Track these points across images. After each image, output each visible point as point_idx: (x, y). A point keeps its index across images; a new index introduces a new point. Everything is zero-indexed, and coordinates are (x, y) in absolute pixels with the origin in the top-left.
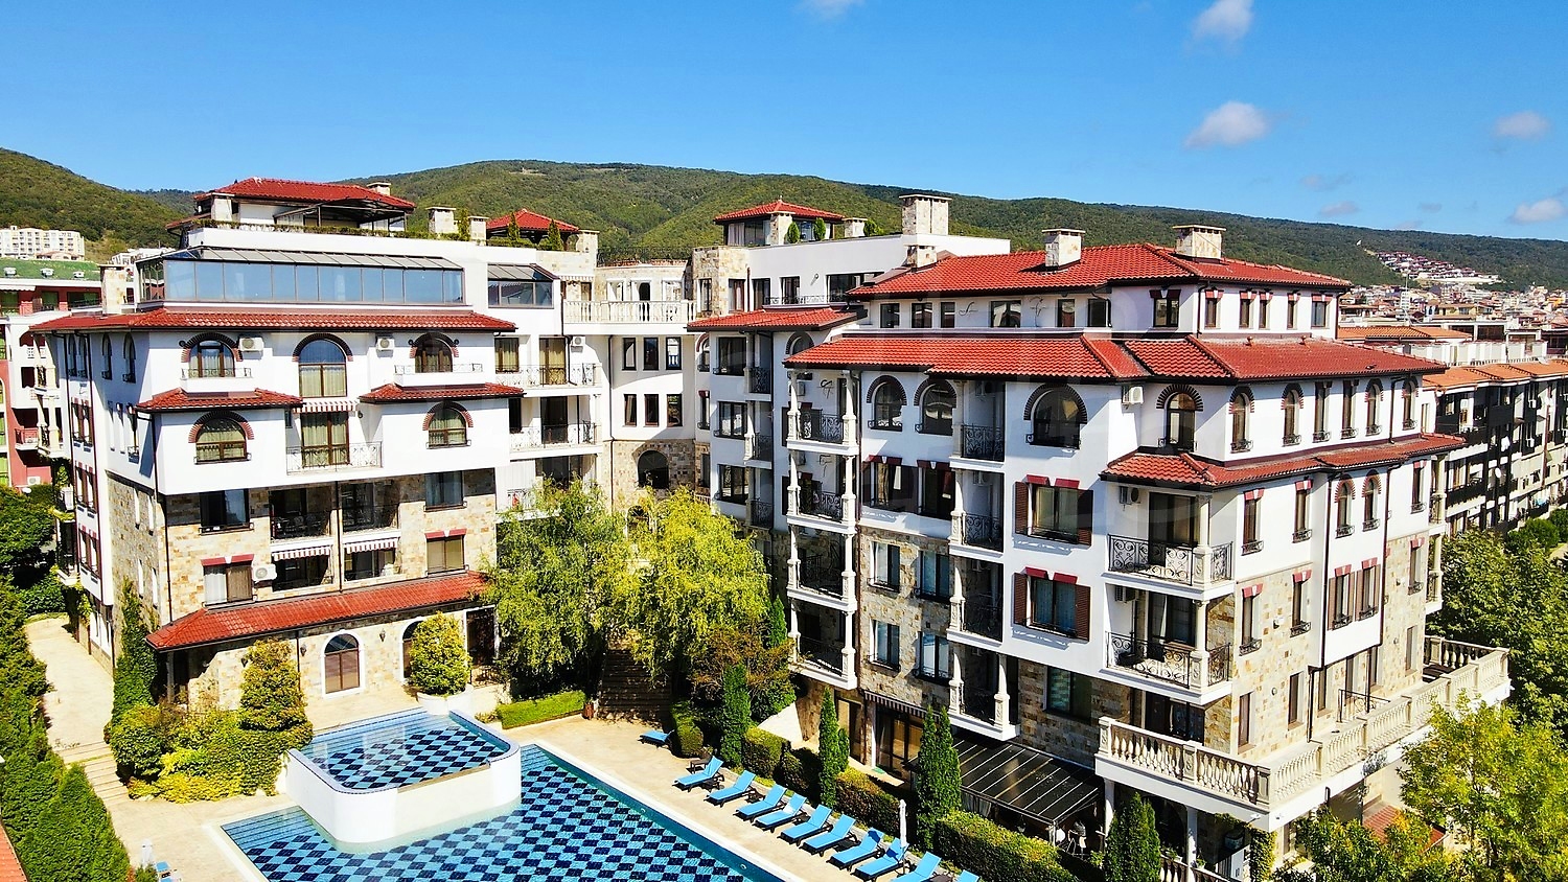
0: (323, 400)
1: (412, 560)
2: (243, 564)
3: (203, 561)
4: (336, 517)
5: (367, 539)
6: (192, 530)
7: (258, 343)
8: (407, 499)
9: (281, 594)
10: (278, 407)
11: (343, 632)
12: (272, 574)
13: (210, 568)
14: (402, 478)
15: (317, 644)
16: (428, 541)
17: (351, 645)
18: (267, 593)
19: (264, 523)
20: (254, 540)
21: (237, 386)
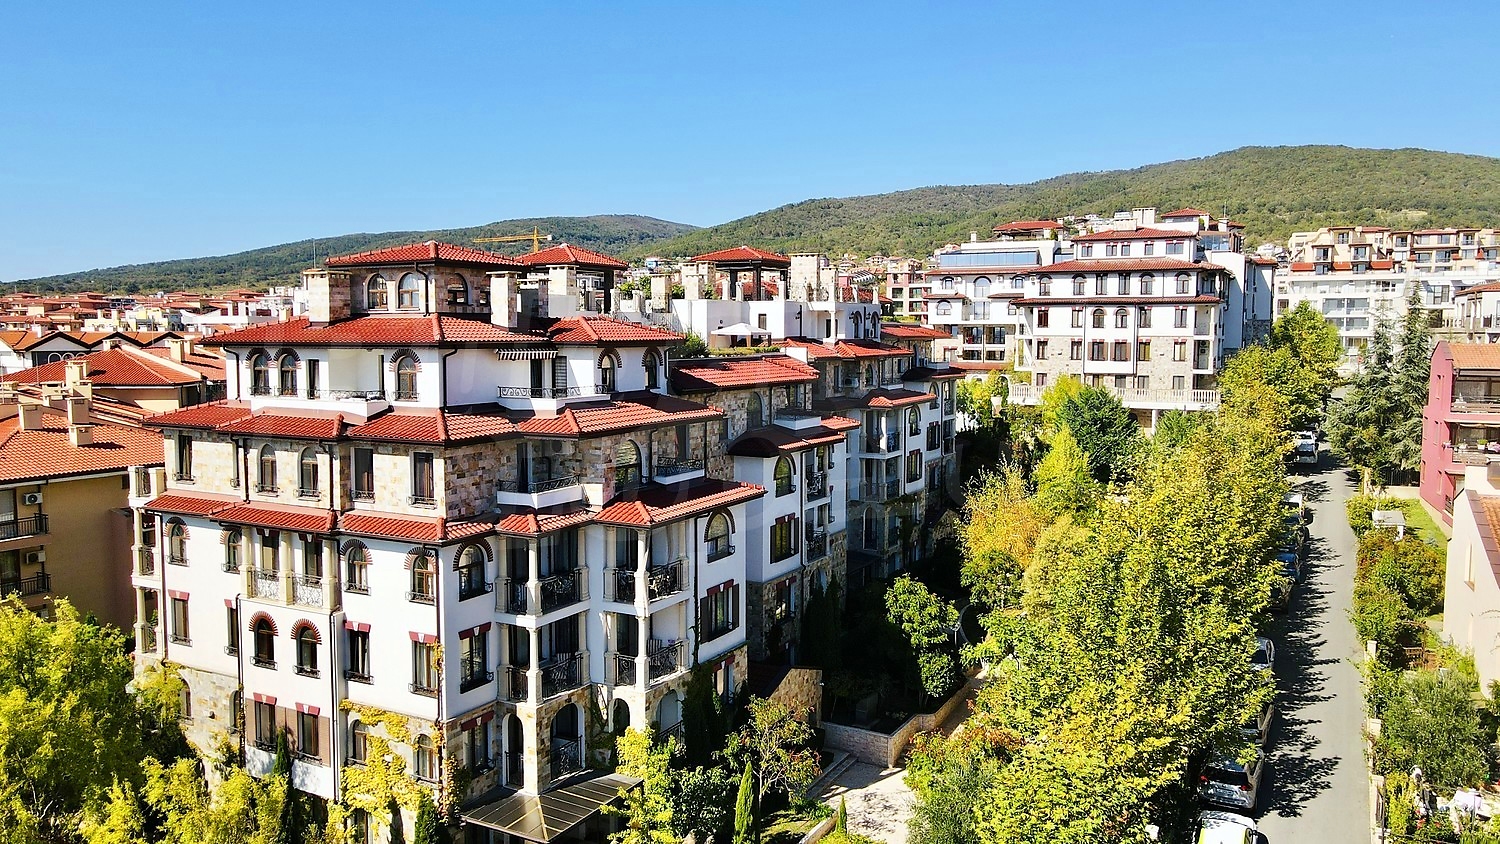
0: (982, 297)
1: (1009, 356)
4: (984, 337)
5: (995, 347)
7: (960, 279)
10: (961, 299)
14: (1006, 325)
18: (961, 360)
19: (961, 337)
20: (959, 343)
21: (950, 292)
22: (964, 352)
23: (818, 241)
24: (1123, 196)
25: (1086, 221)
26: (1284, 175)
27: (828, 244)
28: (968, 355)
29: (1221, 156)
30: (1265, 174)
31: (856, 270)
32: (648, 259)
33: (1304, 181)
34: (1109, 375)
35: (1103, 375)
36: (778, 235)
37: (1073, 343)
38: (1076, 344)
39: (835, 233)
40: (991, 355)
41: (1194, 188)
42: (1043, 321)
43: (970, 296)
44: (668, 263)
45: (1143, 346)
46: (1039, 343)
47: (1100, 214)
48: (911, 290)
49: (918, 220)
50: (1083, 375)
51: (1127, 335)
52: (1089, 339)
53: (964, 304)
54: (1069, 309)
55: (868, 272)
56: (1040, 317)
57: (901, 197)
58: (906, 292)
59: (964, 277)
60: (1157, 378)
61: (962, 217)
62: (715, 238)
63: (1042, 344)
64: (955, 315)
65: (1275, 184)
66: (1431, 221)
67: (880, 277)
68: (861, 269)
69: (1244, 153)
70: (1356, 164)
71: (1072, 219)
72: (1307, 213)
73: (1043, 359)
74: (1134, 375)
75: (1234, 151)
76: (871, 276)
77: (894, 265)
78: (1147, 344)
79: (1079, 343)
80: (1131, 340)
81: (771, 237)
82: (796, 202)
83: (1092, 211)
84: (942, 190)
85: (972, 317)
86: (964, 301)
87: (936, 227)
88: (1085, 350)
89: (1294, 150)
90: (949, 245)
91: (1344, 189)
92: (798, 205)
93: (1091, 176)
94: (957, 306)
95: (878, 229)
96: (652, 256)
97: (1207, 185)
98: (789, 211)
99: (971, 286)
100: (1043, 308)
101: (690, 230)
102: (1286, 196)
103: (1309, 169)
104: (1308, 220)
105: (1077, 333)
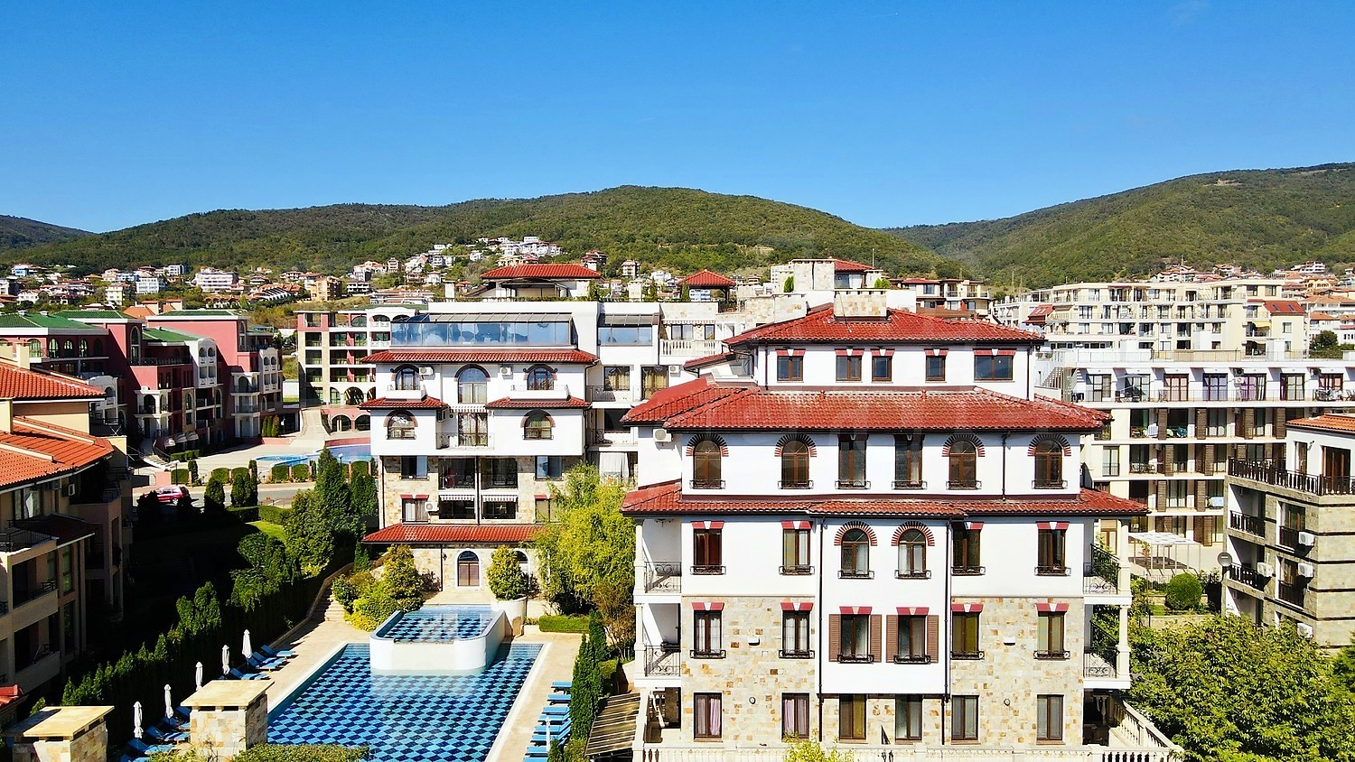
0: (473, 405)
1: (525, 511)
2: (420, 500)
3: (401, 496)
4: (478, 477)
5: (498, 494)
6: (396, 476)
7: (429, 370)
8: (522, 471)
9: (444, 521)
10: (433, 409)
11: (468, 549)
12: (436, 509)
13: (405, 500)
14: (520, 457)
15: (454, 554)
16: (537, 500)
17: (475, 558)
18: (435, 519)
19: (434, 477)
20: (429, 487)
21: (413, 395)
22: (442, 504)
23: (228, 253)
24: (530, 222)
25: (499, 243)
26: (660, 210)
27: (239, 257)
28: (448, 509)
29: (606, 192)
30: (645, 210)
31: (268, 287)
32: (16, 267)
33: (677, 217)
34: (880, 696)
35: (864, 698)
36: (183, 245)
37: (788, 613)
38: (797, 614)
39: (247, 245)
40: (491, 510)
41: (589, 218)
42: (709, 556)
43: (450, 400)
44: (43, 271)
45: (965, 621)
46: (699, 614)
47: (510, 237)
48: (332, 336)
49: (335, 236)
50: (814, 701)
51: (929, 596)
52: (832, 607)
53: (439, 418)
54: (775, 528)
55: (283, 289)
56: (699, 546)
57: (317, 212)
58: (325, 338)
59: (438, 367)
60: (999, 704)
61: (380, 234)
62: (105, 246)
63: (710, 615)
64: (424, 438)
65: (654, 218)
66: (778, 256)
67: (296, 294)
68: (276, 285)
69: (626, 190)
70: (714, 205)
71: (486, 240)
72: (685, 244)
73: (708, 654)
74: (944, 697)
75: (617, 188)
76: (286, 293)
77: (312, 282)
78: (975, 614)
79: (804, 613)
80: (937, 609)
81: (174, 246)
82: (203, 211)
83: (504, 234)
84: (359, 208)
85: (454, 441)
86: (441, 411)
87: (353, 244)
88: (821, 635)
89: (665, 190)
90: (369, 262)
91: (708, 226)
92: (206, 215)
93: (498, 202)
94: (426, 425)
95: (294, 243)
96: (22, 263)
97: (600, 215)
98: (195, 222)
99: (450, 384)
100: (707, 525)
101: (76, 235)
102: (663, 228)
103: (679, 208)
104: (687, 251)
105: (801, 588)
